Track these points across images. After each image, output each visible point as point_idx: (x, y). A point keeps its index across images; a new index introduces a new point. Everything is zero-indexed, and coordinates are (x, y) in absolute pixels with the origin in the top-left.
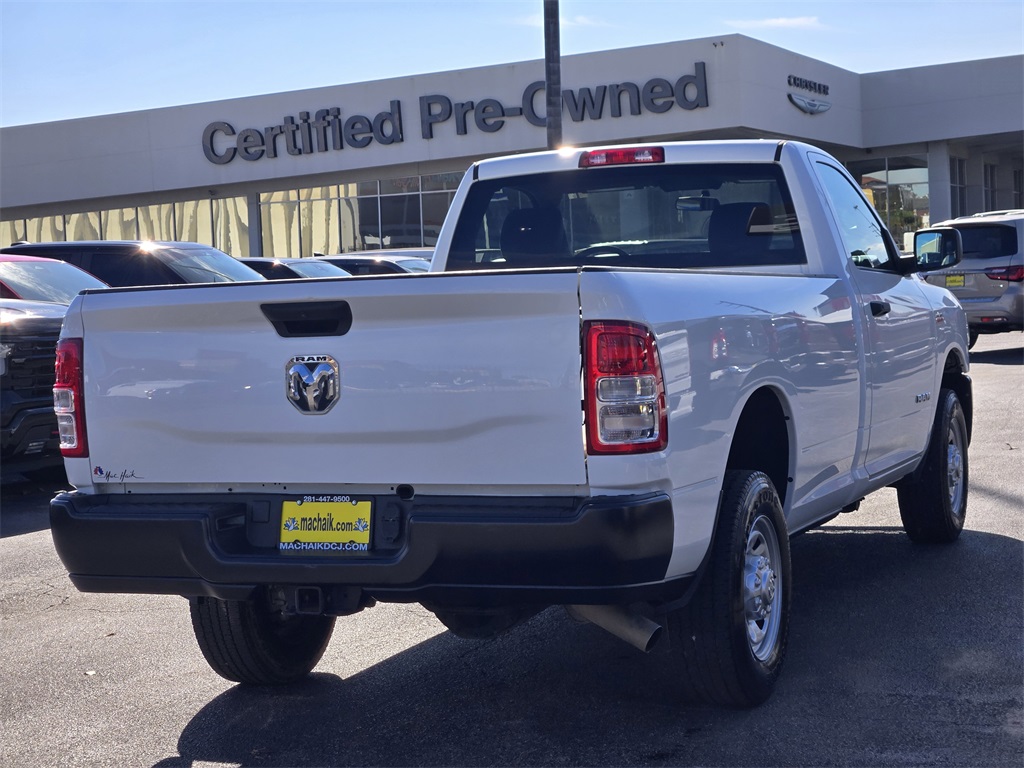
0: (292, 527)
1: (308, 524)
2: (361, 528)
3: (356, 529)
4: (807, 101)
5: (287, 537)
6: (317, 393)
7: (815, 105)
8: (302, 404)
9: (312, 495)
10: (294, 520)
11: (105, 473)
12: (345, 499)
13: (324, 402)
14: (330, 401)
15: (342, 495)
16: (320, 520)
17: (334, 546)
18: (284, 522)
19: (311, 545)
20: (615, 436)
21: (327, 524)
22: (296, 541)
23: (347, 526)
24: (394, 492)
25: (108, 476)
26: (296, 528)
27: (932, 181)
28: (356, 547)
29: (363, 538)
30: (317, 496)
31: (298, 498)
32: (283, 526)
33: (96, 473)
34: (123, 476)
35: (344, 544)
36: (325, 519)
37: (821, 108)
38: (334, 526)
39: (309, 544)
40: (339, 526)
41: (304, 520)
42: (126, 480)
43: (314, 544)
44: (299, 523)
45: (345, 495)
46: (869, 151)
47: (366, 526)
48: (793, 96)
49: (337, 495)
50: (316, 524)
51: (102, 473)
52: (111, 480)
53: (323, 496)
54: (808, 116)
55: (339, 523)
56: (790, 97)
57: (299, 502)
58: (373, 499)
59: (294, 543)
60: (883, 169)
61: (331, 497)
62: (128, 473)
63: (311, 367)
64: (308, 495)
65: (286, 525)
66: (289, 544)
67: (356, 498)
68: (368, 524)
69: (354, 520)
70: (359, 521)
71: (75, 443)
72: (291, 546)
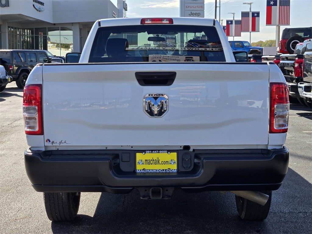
0: (141, 163)
1: (148, 162)
2: (172, 163)
3: (170, 164)
4: (38, 7)
5: (139, 167)
6: (159, 109)
7: (40, 9)
8: (151, 113)
9: (150, 150)
10: (142, 161)
11: (51, 141)
12: (165, 152)
13: (161, 113)
14: (164, 112)
15: (163, 150)
16: (153, 160)
17: (161, 171)
18: (137, 161)
19: (151, 171)
20: (280, 126)
21: (157, 162)
22: (144, 169)
23: (166, 163)
24: (182, 148)
25: (53, 143)
26: (143, 164)
27: (74, 35)
28: (171, 171)
29: (174, 167)
30: (152, 151)
32: (137, 163)
33: (47, 142)
34: (60, 143)
35: (166, 170)
36: (156, 160)
37: (42, 10)
38: (160, 162)
39: (150, 170)
40: (162, 163)
41: (146, 160)
42: (61, 144)
43: (152, 170)
44: (144, 162)
45: (165, 150)
46: (54, 24)
47: (175, 162)
48: (35, 5)
49: (161, 150)
50: (152, 162)
51: (49, 141)
53: (155, 150)
54: (39, 12)
55: (162, 161)
56: (34, 5)
57: (144, 153)
58: (177, 151)
59: (143, 170)
60: (59, 30)
61: (159, 151)
62: (63, 142)
63: (156, 98)
64: (148, 150)
65: (138, 163)
66: (141, 170)
67: (169, 151)
68: (176, 161)
69: (169, 160)
70: (172, 160)
71: (37, 129)
72: (142, 171)
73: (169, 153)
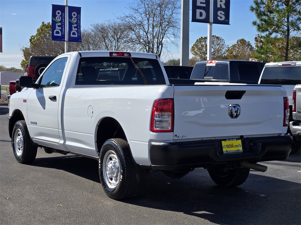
0: (225, 147)
1: (228, 146)
3: (239, 147)
5: (224, 150)
8: (232, 116)
11: (177, 136)
13: (237, 116)
14: (238, 115)
15: (235, 139)
16: (230, 145)
17: (235, 151)
19: (230, 152)
21: (232, 146)
22: (227, 151)
24: (239, 137)
25: (178, 137)
28: (240, 151)
29: (241, 149)
30: (229, 139)
31: (225, 140)
33: (175, 136)
34: (183, 137)
35: (237, 151)
38: (234, 146)
41: (227, 145)
42: (183, 138)
47: (241, 146)
51: (176, 136)
52: (179, 138)
53: (231, 139)
61: (232, 139)
62: (184, 136)
64: (227, 139)
65: (223, 147)
67: (237, 139)
69: (238, 145)
70: (239, 144)
71: (170, 128)
72: (226, 152)
73: (237, 140)
